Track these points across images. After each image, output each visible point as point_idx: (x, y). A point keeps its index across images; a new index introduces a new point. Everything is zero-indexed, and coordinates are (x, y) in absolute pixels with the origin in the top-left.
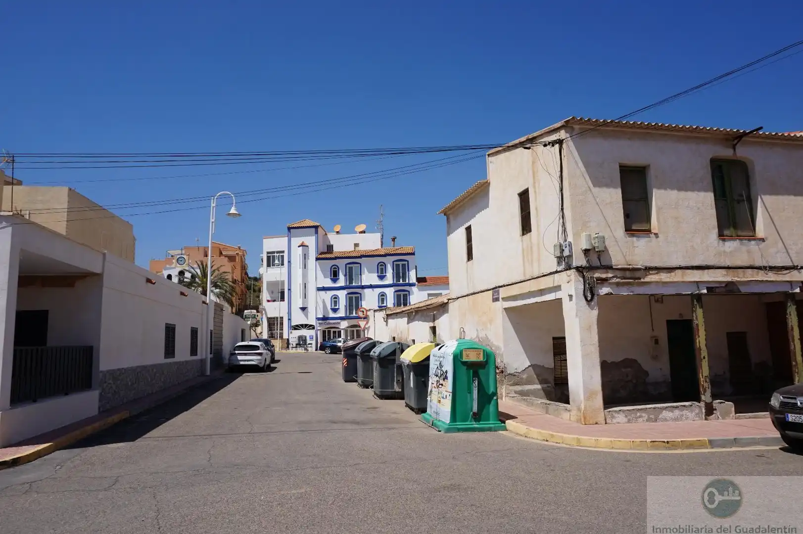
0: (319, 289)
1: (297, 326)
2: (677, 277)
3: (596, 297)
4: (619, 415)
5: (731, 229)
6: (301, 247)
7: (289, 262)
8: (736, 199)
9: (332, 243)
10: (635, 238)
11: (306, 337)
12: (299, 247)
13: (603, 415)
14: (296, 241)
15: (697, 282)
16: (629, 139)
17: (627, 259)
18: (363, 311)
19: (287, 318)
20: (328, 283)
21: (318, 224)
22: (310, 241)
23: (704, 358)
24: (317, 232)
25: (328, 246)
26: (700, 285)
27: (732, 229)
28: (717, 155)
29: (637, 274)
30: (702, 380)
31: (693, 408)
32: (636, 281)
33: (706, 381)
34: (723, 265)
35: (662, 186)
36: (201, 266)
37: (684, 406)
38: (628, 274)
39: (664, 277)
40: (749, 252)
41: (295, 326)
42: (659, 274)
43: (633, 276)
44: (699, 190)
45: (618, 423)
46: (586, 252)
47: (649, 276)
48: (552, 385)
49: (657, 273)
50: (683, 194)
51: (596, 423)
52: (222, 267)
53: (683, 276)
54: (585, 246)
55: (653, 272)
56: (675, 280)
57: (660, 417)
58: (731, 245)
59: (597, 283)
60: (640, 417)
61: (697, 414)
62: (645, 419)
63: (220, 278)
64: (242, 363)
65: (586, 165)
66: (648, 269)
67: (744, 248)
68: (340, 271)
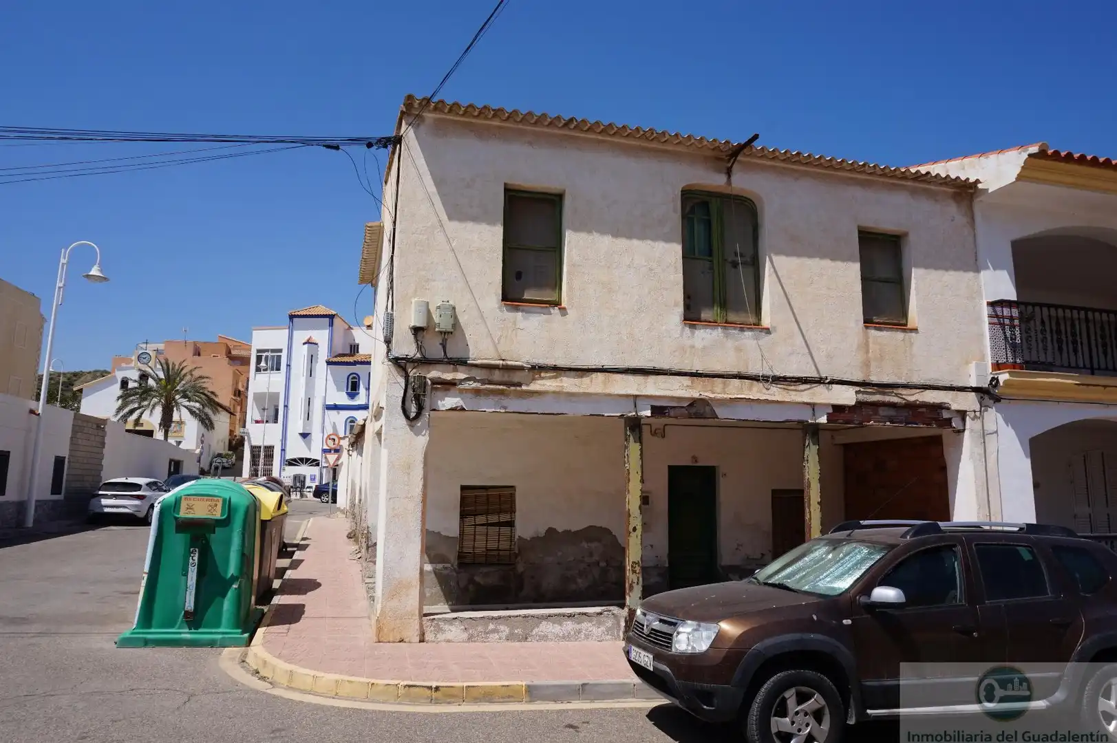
0: (329, 408)
1: (295, 460)
2: (594, 385)
3: (426, 413)
4: (450, 627)
5: (715, 308)
6: (306, 345)
7: (288, 366)
8: (730, 260)
9: (357, 342)
10: (520, 314)
11: (305, 478)
12: (304, 344)
13: (417, 627)
14: (301, 336)
15: (636, 397)
16: (530, 143)
17: (501, 349)
18: (334, 440)
19: (280, 448)
20: (343, 399)
21: (334, 313)
22: (321, 336)
23: (635, 529)
24: (331, 324)
25: (351, 346)
26: (639, 403)
27: (717, 309)
28: (694, 182)
29: (517, 377)
30: (628, 568)
31: (602, 618)
32: (512, 388)
33: (634, 572)
34: (687, 369)
35: (584, 226)
36: (165, 366)
37: (585, 614)
38: (497, 375)
39: (568, 384)
40: (738, 350)
41: (292, 460)
42: (558, 379)
43: (506, 378)
44: (655, 238)
45: (449, 641)
46: (417, 331)
47: (539, 382)
48: (452, 566)
49: (555, 377)
50: (622, 243)
51: (401, 641)
52: (196, 370)
53: (605, 383)
54: (414, 322)
55: (548, 375)
56: (591, 390)
57: (534, 632)
58: (705, 336)
59: (433, 389)
60: (494, 631)
61: (608, 629)
62: (504, 635)
63: (194, 387)
64: (107, 510)
65: (439, 183)
66: (538, 370)
67: (730, 343)
68: (361, 382)
